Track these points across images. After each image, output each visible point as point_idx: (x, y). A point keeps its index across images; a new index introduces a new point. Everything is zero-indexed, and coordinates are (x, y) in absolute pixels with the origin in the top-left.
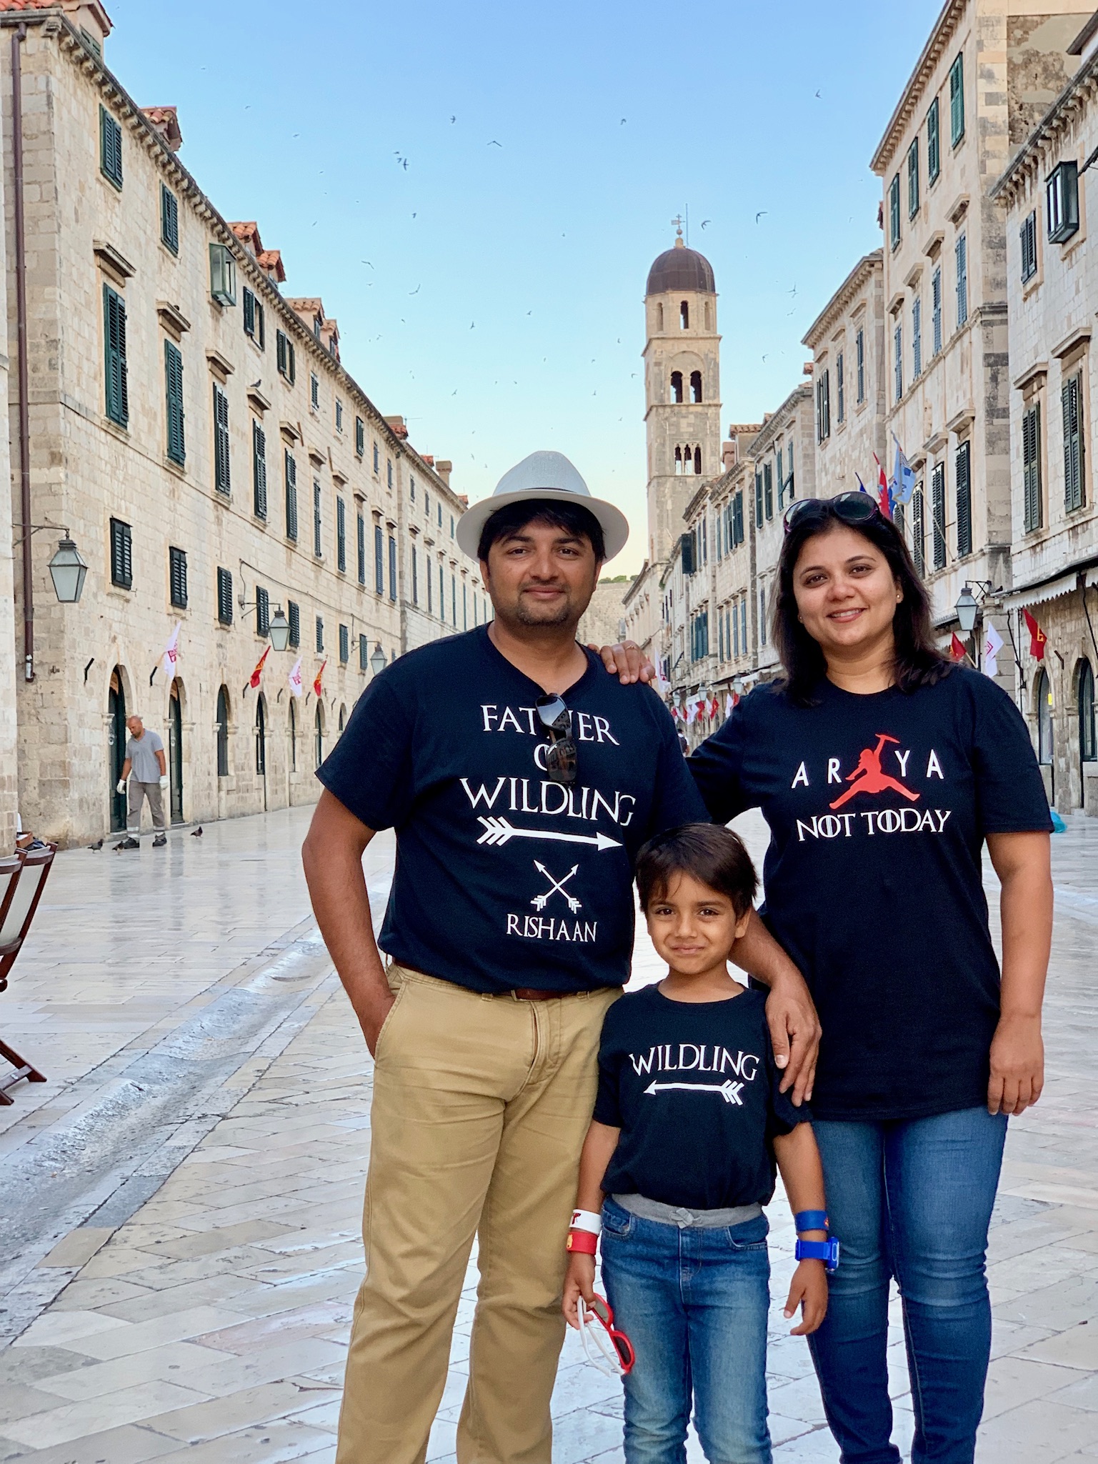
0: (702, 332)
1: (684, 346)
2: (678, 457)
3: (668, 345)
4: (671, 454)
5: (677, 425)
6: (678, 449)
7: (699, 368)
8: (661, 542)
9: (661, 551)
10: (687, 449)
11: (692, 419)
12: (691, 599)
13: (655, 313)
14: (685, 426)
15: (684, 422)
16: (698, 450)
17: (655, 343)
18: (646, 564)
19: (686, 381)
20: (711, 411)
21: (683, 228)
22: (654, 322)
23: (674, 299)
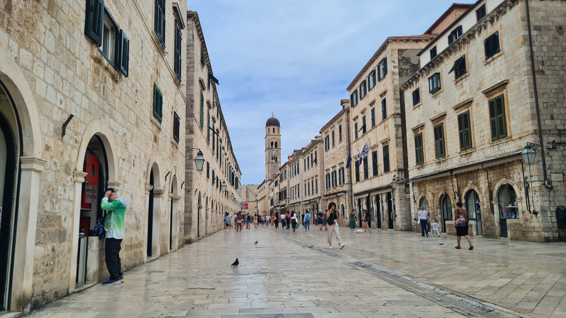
0: (277, 134)
1: (274, 137)
2: (272, 159)
3: (270, 136)
4: (271, 158)
5: (272, 152)
6: (272, 157)
7: (277, 141)
8: (268, 176)
9: (268, 178)
10: (274, 157)
11: (275, 151)
12: (281, 187)
13: (268, 130)
14: (274, 152)
15: (273, 152)
16: (276, 157)
17: (268, 136)
18: (265, 180)
19: (274, 144)
20: (279, 150)
21: (273, 113)
22: (268, 132)
23: (271, 128)
